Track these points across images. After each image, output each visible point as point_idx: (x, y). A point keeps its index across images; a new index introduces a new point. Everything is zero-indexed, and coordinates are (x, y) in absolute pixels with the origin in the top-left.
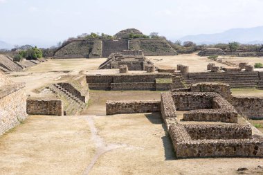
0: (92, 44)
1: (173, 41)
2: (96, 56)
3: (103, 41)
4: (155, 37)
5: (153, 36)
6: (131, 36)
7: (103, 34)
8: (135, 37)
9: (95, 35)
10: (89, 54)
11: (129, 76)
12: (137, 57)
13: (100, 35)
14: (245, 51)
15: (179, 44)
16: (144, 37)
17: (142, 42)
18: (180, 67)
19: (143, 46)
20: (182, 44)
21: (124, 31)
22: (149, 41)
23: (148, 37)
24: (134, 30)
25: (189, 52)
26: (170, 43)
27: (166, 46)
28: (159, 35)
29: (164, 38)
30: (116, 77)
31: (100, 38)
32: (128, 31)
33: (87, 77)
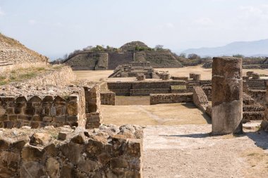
0: (98, 56)
1: (178, 54)
2: (102, 68)
3: (109, 54)
4: (159, 50)
5: (158, 49)
6: (136, 49)
7: (108, 47)
8: (141, 50)
9: (100, 47)
10: (95, 66)
11: (146, 83)
12: (146, 68)
13: (105, 47)
14: (248, 63)
15: (184, 56)
16: (150, 49)
17: (147, 55)
18: (192, 76)
19: (148, 58)
20: (187, 57)
21: (129, 43)
22: (154, 54)
23: (153, 50)
24: (139, 42)
25: (194, 65)
26: (175, 55)
27: (172, 59)
28: (164, 48)
29: (169, 51)
30: (135, 84)
31: (105, 50)
32: (133, 43)
33: (108, 83)
